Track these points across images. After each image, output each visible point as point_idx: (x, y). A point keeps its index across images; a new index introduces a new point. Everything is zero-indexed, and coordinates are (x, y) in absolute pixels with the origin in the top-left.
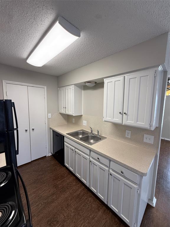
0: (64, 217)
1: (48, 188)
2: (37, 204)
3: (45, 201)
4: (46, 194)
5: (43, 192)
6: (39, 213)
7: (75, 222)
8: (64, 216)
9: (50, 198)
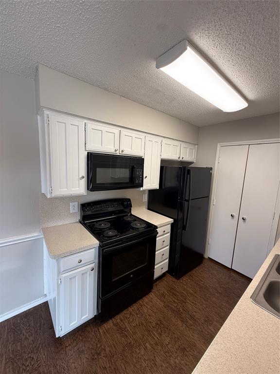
0: (167, 345)
1: (201, 308)
2: (176, 300)
3: (181, 309)
4: (190, 308)
5: (193, 303)
6: (167, 307)
7: (162, 366)
8: (167, 343)
9: (187, 316)
